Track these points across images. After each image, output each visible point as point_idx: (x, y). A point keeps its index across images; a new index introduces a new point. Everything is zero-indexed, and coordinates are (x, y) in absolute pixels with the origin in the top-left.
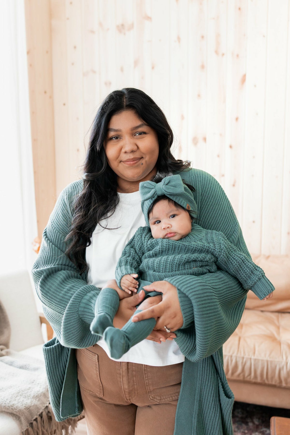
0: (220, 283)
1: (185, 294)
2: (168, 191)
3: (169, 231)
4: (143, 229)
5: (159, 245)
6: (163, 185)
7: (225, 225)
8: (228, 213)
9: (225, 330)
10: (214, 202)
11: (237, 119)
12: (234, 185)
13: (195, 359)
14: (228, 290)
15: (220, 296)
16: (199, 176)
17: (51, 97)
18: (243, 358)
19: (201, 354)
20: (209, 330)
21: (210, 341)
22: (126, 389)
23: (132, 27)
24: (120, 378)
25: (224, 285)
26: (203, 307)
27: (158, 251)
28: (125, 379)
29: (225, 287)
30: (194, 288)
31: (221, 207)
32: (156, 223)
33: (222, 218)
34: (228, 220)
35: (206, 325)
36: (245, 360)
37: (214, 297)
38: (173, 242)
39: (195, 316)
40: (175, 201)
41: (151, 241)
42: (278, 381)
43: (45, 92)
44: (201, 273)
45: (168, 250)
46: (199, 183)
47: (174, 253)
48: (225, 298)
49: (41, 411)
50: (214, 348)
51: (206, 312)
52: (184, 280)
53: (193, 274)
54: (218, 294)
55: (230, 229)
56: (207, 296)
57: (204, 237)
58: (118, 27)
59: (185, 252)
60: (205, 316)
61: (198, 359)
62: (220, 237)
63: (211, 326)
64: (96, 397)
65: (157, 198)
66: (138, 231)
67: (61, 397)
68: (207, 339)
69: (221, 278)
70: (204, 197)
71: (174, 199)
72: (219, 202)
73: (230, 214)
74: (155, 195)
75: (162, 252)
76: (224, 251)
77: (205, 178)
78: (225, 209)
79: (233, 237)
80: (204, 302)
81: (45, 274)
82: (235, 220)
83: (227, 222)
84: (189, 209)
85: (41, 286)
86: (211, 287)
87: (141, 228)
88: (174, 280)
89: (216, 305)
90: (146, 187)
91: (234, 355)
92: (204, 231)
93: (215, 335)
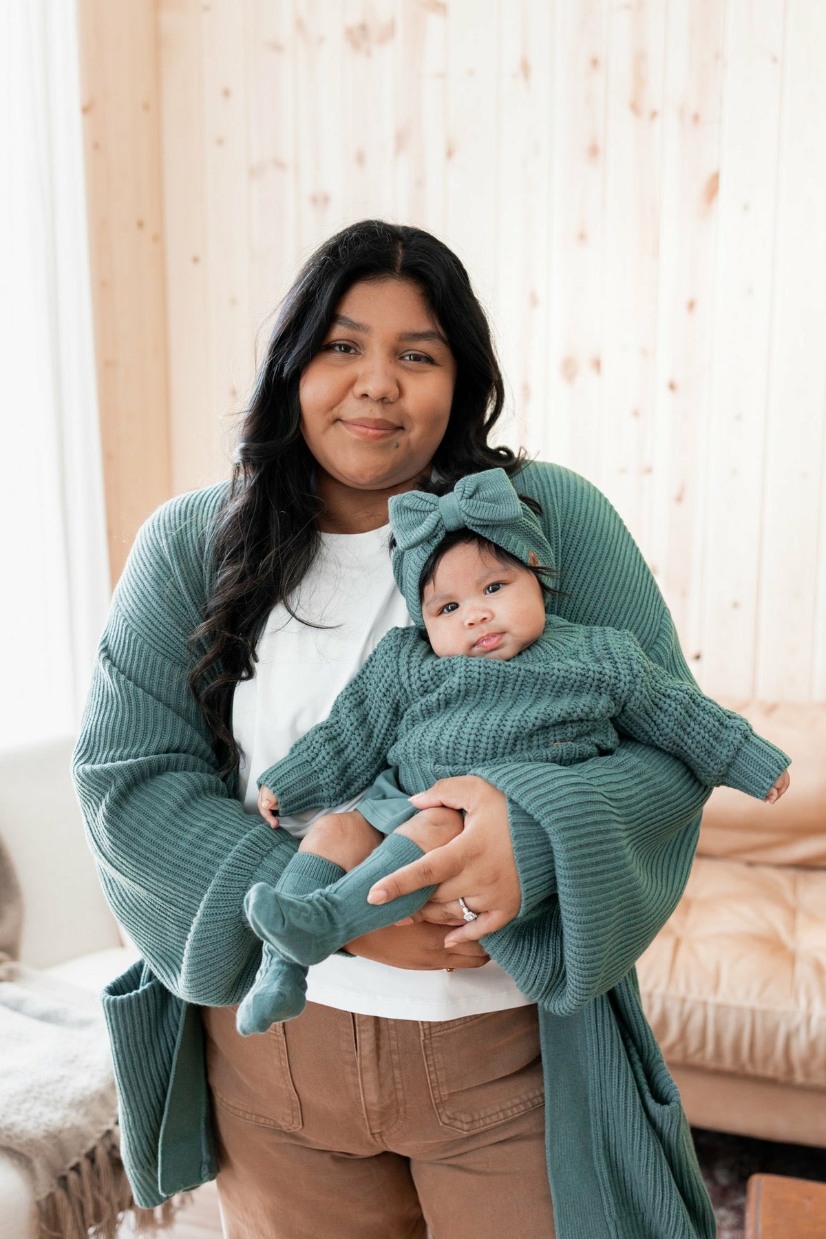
0: (630, 783)
1: (531, 816)
2: (478, 517)
3: (485, 629)
4: (401, 633)
5: (457, 675)
6: (461, 499)
7: (635, 615)
8: (640, 580)
9: (644, 917)
10: (599, 552)
11: (691, 305)
12: (679, 499)
13: (566, 1008)
14: (654, 802)
15: (631, 822)
16: (551, 481)
17: (158, 239)
18: (684, 1001)
19: (582, 992)
20: (602, 918)
21: (605, 952)
22: (372, 1104)
23: (389, 32)
24: (355, 1074)
25: (641, 787)
26: (584, 856)
27: (455, 691)
28: (370, 1077)
29: (645, 794)
30: (559, 799)
31: (620, 563)
32: (445, 610)
33: (623, 597)
34: (640, 601)
35: (594, 907)
36: (688, 1006)
37: (615, 826)
38: (500, 664)
39: (560, 880)
40: (498, 543)
41: (432, 663)
42: (782, 1068)
43: (140, 224)
44: (577, 756)
45: (485, 690)
46: (555, 499)
47: (502, 698)
48: (644, 825)
49: (90, 1144)
50: (617, 971)
51: (592, 870)
52: (529, 776)
53: (554, 761)
54: (627, 815)
55: (649, 626)
56: (595, 823)
57: (582, 646)
58: (349, 32)
59: (534, 695)
60: (589, 879)
61: (573, 1008)
62: (627, 643)
63: (610, 907)
64: (281, 1132)
65: (444, 539)
66: (387, 638)
67: (161, 1136)
68: (598, 945)
69: (632, 769)
70: (569, 540)
71: (494, 539)
72: (612, 552)
73: (644, 584)
74: (438, 529)
75: (467, 693)
76: (642, 681)
77: (569, 486)
78: (631, 570)
79: (657, 649)
80: (584, 841)
81: (120, 781)
82: (659, 601)
83: (639, 606)
84: (537, 566)
85: (108, 820)
86: (605, 797)
87: (397, 632)
88: (500, 773)
89: (621, 848)
90: (408, 509)
91: (659, 991)
92: (581, 630)
93: (619, 934)
